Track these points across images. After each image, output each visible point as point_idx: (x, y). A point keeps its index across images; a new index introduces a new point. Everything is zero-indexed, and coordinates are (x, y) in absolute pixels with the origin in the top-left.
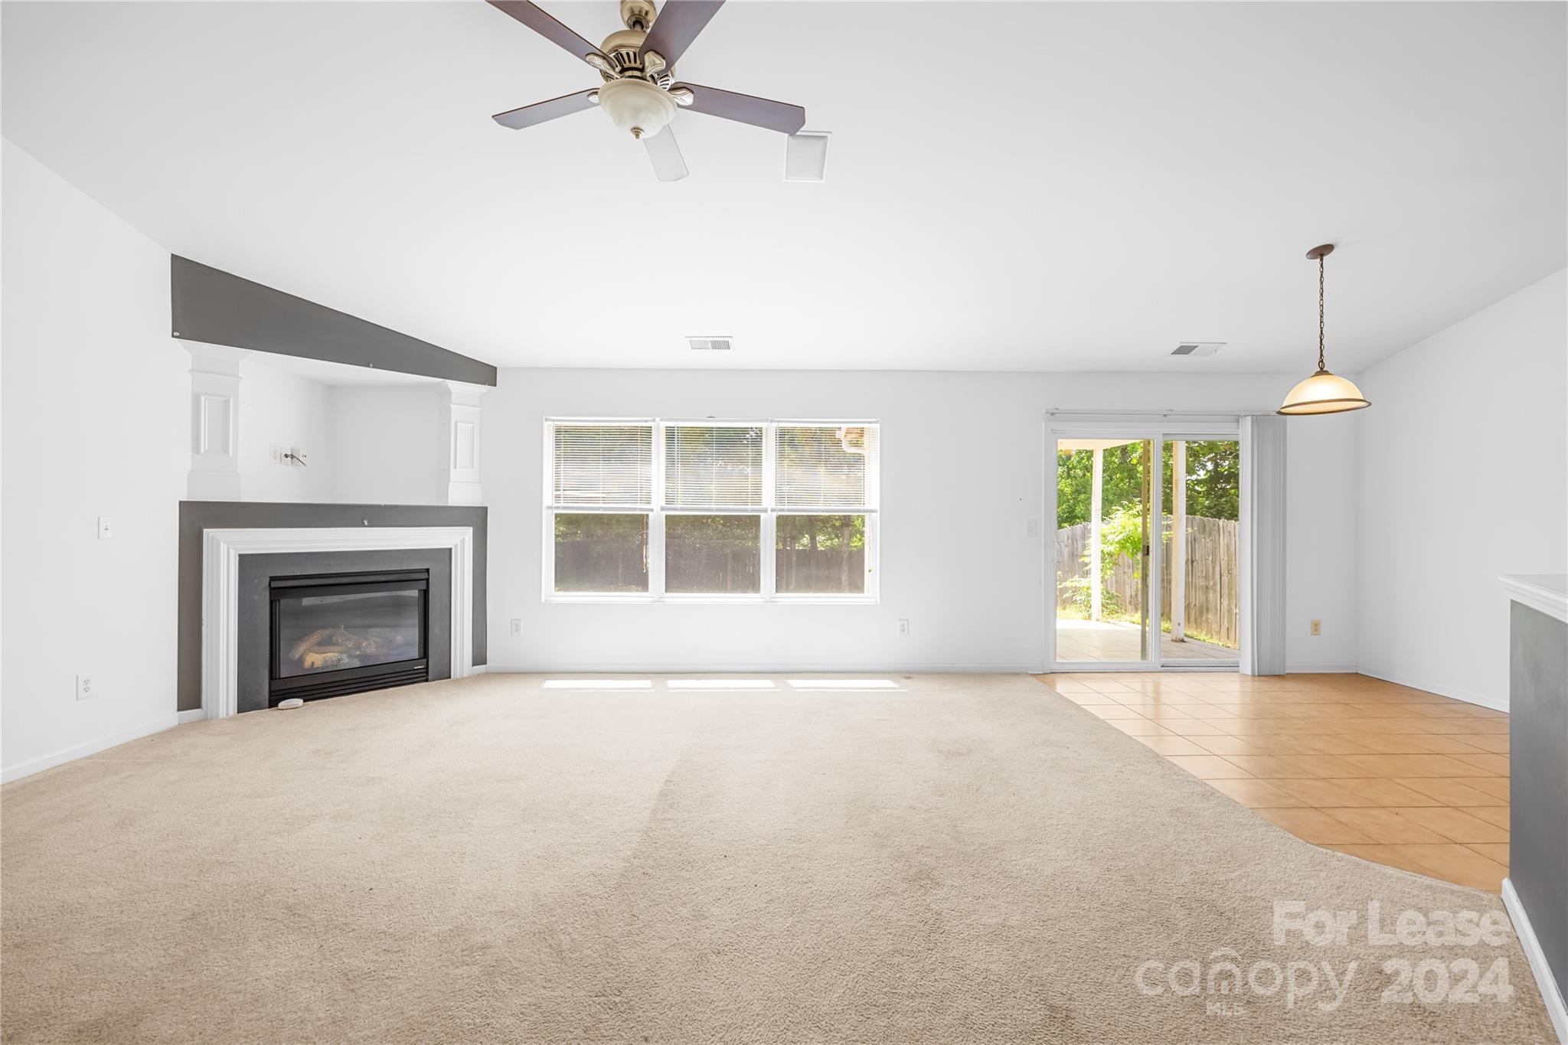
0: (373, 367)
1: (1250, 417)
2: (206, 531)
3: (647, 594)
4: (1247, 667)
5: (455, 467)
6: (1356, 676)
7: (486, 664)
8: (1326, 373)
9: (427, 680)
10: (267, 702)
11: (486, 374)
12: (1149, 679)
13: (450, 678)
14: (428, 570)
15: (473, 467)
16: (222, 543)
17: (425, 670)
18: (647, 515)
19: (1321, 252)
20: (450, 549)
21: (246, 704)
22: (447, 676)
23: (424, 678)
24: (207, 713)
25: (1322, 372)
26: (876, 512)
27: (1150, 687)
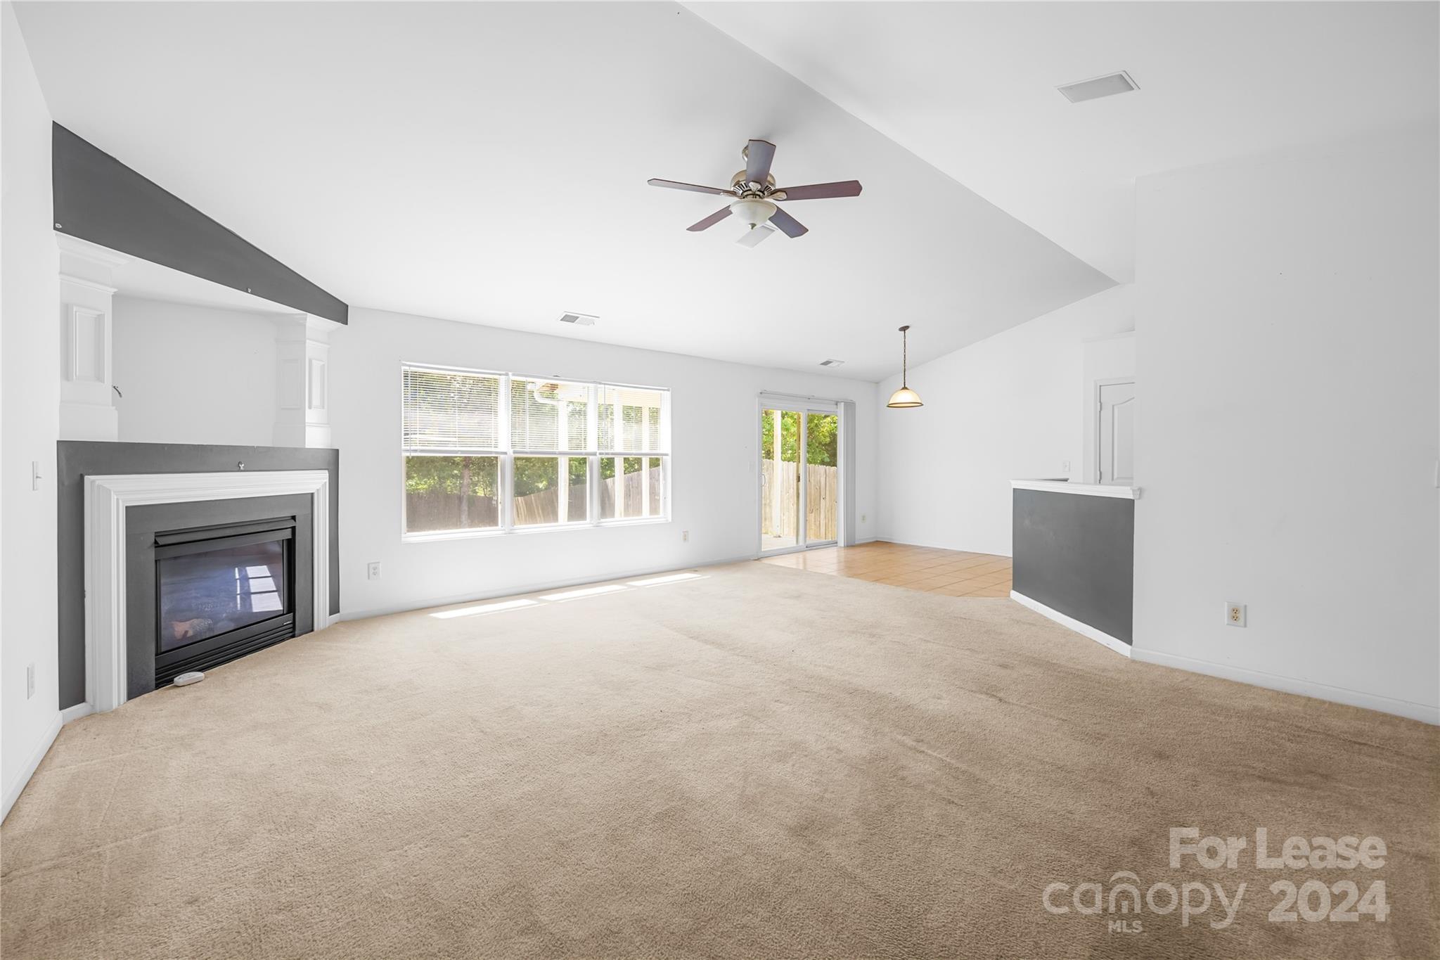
0: (251, 293)
1: (843, 403)
2: (88, 479)
3: (497, 527)
4: (841, 543)
5: (310, 408)
6: (877, 542)
7: (339, 612)
8: (906, 388)
9: (293, 636)
10: (154, 683)
11: (337, 311)
12: (800, 555)
13: (312, 630)
14: (294, 518)
15: (323, 408)
16: (112, 493)
17: (291, 626)
18: (497, 458)
19: (904, 329)
20: (312, 494)
21: (135, 690)
22: (311, 629)
23: (291, 634)
24: (93, 706)
25: (905, 388)
26: (667, 455)
27: (801, 560)
